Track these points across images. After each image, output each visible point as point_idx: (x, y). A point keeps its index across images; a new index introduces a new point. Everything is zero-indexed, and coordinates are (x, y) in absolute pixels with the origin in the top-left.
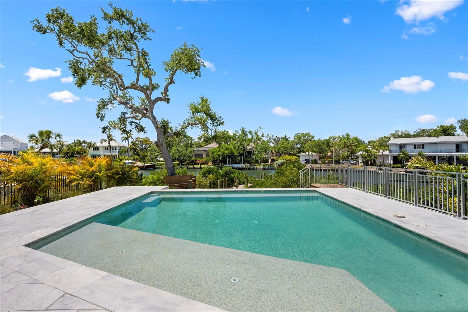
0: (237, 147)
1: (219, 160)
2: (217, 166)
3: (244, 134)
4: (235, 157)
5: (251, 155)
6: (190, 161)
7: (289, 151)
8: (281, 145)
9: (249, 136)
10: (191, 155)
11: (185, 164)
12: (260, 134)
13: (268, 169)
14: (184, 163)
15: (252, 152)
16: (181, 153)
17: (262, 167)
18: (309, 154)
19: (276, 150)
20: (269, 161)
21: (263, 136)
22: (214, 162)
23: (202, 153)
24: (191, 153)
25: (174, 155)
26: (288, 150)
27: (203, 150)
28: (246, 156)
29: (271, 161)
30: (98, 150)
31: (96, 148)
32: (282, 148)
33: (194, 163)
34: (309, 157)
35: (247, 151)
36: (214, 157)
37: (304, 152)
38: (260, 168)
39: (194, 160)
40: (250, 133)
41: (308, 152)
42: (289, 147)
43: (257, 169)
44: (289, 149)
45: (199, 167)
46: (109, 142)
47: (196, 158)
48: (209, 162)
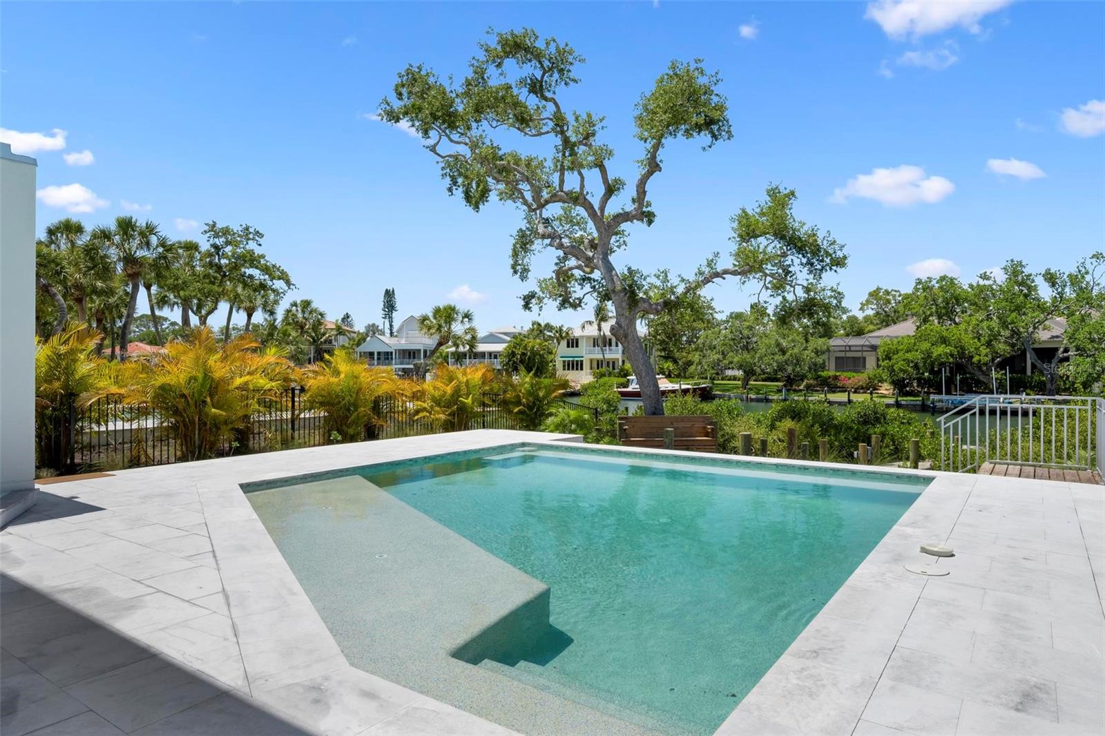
0: (985, 332)
1: (919, 380)
2: (909, 398)
3: (1022, 284)
5: (1054, 361)
6: (816, 379)
9: (1045, 293)
10: (820, 360)
11: (801, 387)
12: (1098, 279)
14: (799, 386)
15: (1056, 349)
16: (786, 356)
22: (901, 386)
23: (859, 355)
24: (817, 352)
25: (766, 360)
27: (862, 346)
28: (1034, 366)
30: (577, 346)
31: (573, 343)
33: (831, 385)
35: (1036, 346)
36: (892, 370)
39: (830, 377)
40: (1052, 279)
45: (846, 399)
46: (599, 326)
47: (837, 369)
48: (880, 384)
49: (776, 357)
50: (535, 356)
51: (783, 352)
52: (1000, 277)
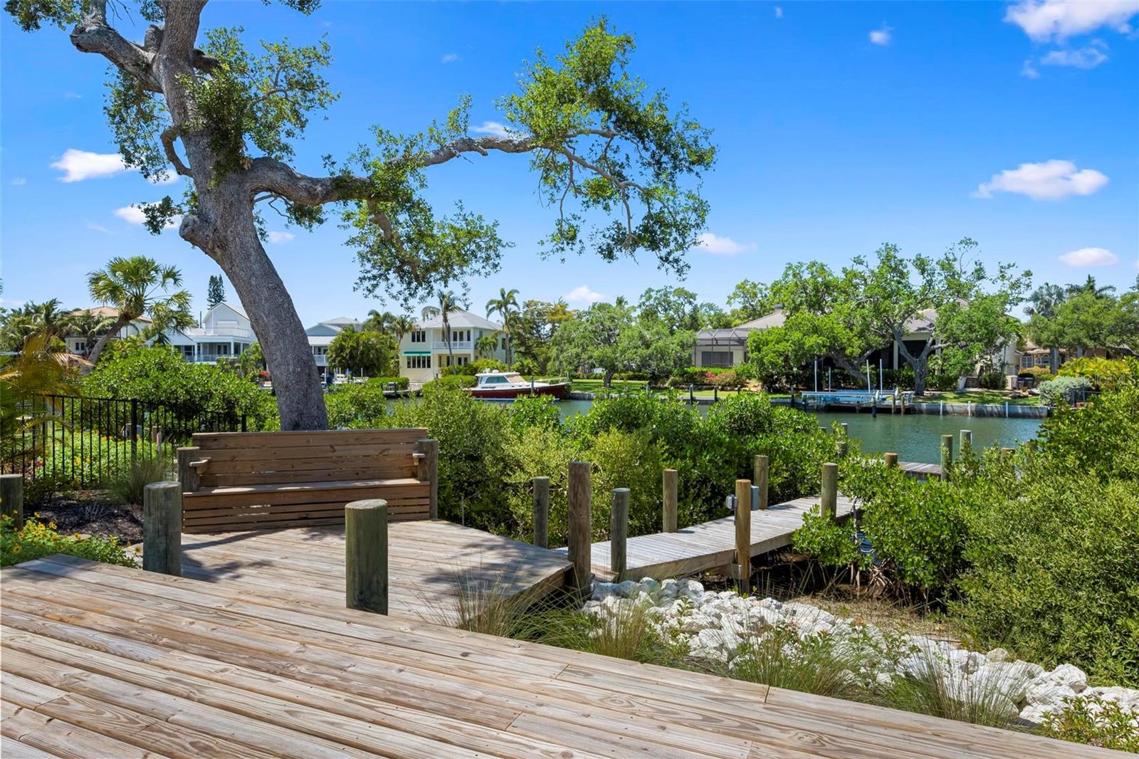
0: (858, 322)
1: (788, 376)
2: (779, 396)
3: (895, 270)
4: (852, 365)
5: (924, 354)
6: (682, 375)
7: (1111, 341)
9: (916, 280)
10: (685, 354)
11: (666, 385)
12: (965, 267)
13: (1001, 415)
14: (664, 383)
15: (925, 342)
16: (651, 350)
17: (970, 406)
19: (1044, 336)
20: (1004, 383)
21: (980, 278)
22: (769, 383)
23: (725, 349)
24: (683, 346)
25: (629, 354)
26: (1102, 337)
27: (730, 339)
28: (902, 359)
29: (1018, 384)
31: (419, 336)
32: (1071, 326)
33: (698, 382)
35: (905, 338)
36: (761, 363)
38: (962, 409)
39: (696, 373)
40: (922, 265)
42: (1108, 321)
43: (945, 413)
44: (1111, 333)
45: (712, 398)
46: (445, 316)
47: (704, 365)
48: (748, 381)
49: (640, 351)
50: (369, 351)
51: (647, 345)
52: (874, 263)
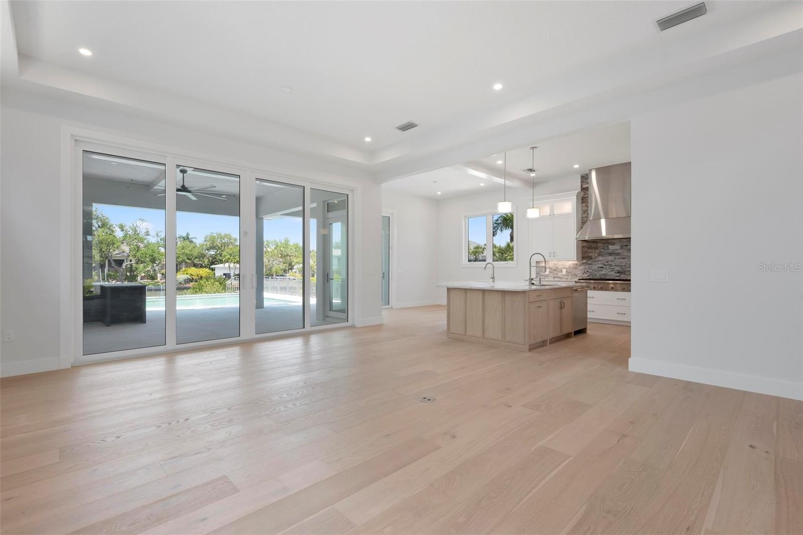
8: (182, 251)
18: (229, 266)
34: (230, 270)
37: (221, 262)
41: (228, 263)
